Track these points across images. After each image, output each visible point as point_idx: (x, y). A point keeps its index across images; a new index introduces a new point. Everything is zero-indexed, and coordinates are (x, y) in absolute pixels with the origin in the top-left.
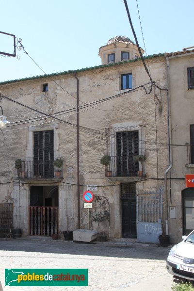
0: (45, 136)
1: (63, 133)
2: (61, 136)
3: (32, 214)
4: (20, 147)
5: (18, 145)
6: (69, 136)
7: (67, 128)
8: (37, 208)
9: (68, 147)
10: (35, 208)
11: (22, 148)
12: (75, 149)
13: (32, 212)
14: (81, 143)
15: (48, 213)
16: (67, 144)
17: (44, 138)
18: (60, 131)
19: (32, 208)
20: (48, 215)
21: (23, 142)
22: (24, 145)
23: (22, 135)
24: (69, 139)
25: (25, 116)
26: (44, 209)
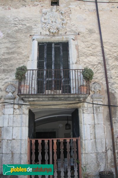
0: (55, 48)
1: (82, 45)
2: (80, 48)
3: (34, 151)
4: (18, 57)
5: (15, 55)
6: (90, 49)
7: (87, 40)
8: (43, 141)
9: (91, 60)
10: (40, 141)
11: (20, 59)
12: (99, 63)
13: (34, 147)
14: (107, 57)
15: (62, 147)
16: (88, 56)
17: (53, 49)
18: (78, 42)
19: (33, 141)
20: (62, 151)
21: (23, 52)
22: (24, 56)
23: (21, 44)
24: (91, 52)
25: (28, 25)
26: (55, 142)
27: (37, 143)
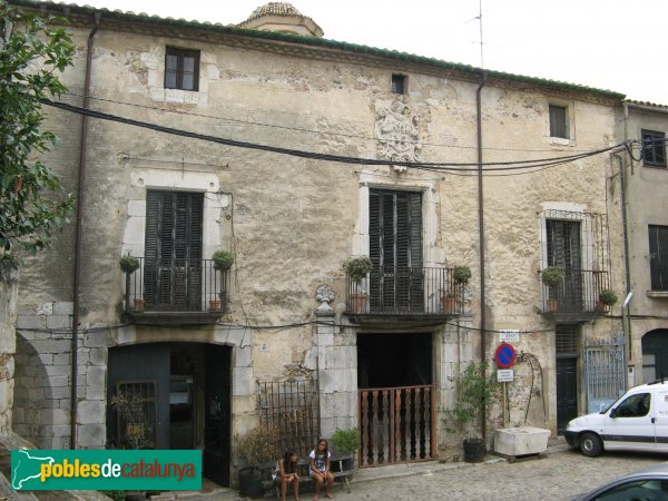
0: (398, 203)
1: (447, 203)
2: (443, 211)
3: (366, 411)
4: (334, 224)
5: (329, 219)
6: (460, 214)
7: (455, 193)
8: (380, 392)
9: (459, 239)
10: (375, 394)
11: (339, 228)
12: (473, 246)
13: (366, 404)
14: (486, 232)
15: (408, 402)
16: (456, 231)
17: (395, 207)
18: (441, 197)
19: (365, 394)
20: (408, 408)
21: (343, 212)
22: (347, 222)
23: (339, 193)
24: (460, 221)
26: (399, 393)
27: (370, 396)
